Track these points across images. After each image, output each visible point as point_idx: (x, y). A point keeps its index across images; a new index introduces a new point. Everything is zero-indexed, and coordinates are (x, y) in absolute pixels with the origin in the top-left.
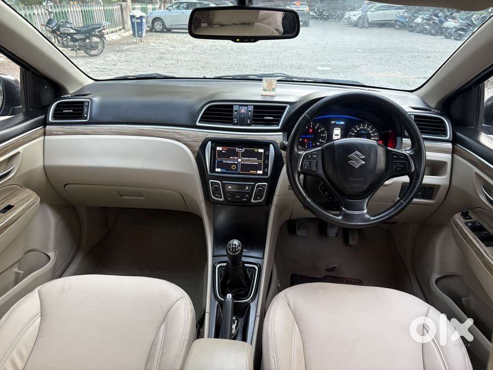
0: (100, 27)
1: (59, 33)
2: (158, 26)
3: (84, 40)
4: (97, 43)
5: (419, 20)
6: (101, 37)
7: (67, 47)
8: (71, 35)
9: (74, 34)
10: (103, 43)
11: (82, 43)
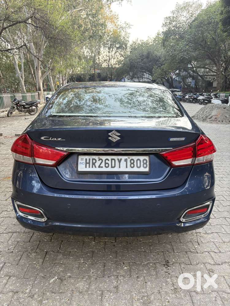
0: (36, 102)
1: (19, 105)
3: (29, 108)
4: (34, 109)
5: (187, 97)
6: (37, 106)
7: (21, 111)
8: (23, 106)
9: (25, 105)
10: (37, 109)
11: (28, 109)
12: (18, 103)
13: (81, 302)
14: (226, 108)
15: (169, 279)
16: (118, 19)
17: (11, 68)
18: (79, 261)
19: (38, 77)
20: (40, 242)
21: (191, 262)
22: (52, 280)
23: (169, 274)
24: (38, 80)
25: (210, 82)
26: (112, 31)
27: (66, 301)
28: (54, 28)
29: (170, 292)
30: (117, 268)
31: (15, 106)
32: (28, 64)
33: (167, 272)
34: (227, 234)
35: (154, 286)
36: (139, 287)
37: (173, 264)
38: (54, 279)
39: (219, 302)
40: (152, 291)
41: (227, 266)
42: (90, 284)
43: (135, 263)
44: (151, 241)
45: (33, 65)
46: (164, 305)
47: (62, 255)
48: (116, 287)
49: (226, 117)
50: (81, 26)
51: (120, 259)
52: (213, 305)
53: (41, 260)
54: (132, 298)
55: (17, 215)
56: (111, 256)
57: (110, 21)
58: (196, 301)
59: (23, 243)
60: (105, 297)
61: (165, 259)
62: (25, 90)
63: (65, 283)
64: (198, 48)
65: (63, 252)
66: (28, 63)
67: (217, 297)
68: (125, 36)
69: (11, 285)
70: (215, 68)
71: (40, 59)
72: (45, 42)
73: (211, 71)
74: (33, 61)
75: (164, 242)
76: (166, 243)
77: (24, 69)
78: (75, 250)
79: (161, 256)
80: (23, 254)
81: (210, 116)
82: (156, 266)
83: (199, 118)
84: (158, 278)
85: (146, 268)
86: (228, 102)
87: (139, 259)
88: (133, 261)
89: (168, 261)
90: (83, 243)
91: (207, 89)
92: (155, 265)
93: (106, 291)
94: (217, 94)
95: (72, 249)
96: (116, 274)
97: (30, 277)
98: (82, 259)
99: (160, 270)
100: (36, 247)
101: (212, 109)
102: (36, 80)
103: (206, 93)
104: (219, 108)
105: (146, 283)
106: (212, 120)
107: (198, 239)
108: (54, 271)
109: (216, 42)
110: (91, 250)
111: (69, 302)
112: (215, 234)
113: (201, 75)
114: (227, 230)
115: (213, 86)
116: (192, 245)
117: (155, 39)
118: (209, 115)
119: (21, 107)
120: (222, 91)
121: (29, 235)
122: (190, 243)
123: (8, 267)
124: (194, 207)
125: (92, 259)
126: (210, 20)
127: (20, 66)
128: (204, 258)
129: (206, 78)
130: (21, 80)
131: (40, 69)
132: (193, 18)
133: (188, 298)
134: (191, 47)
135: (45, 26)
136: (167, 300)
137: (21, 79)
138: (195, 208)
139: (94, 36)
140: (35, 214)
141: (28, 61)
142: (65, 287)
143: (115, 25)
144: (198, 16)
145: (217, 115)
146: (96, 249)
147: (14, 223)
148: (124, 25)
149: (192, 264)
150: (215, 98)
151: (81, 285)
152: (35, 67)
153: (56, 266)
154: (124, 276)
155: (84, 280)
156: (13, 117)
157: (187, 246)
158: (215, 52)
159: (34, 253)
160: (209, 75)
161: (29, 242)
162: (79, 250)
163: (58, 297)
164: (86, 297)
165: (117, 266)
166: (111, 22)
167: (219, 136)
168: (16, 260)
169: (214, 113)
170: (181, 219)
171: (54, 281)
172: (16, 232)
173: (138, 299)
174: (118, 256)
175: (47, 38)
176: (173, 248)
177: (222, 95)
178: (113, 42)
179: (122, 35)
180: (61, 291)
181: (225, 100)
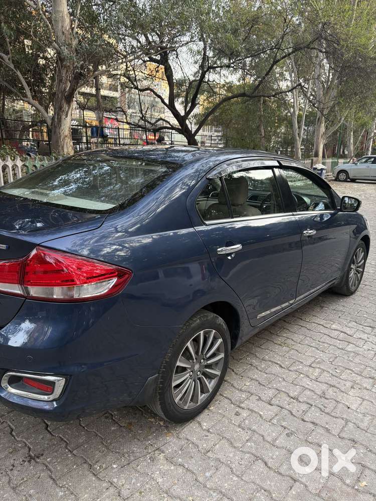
2: (343, 176)
19: (318, 135)
24: (317, 139)
37: (39, 463)
62: (300, 155)
130: (297, 140)
131: (323, 121)
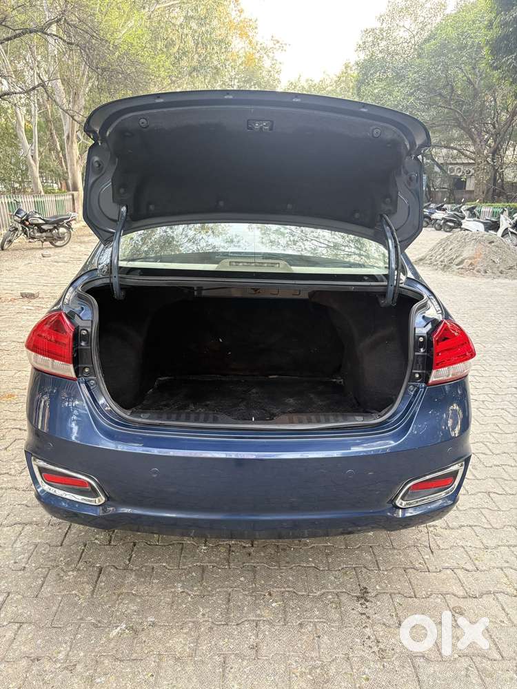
0: (68, 218)
1: (27, 223)
3: (51, 230)
4: (64, 234)
6: (69, 228)
7: (33, 238)
8: (38, 225)
9: (43, 224)
10: (70, 233)
11: (49, 234)
12: (27, 220)
13: (179, 679)
14: (493, 242)
15: (368, 629)
16: (256, 28)
17: (8, 136)
18: (173, 590)
19: (72, 160)
20: (85, 546)
21: (414, 592)
22: (115, 632)
23: (368, 617)
24: (71, 165)
25: (459, 179)
26: (241, 55)
27: (146, 677)
28: (111, 48)
29: (369, 658)
30: (256, 605)
31: (20, 227)
32: (47, 126)
33: (364, 614)
34: (492, 530)
35: (336, 645)
36: (304, 647)
37: (376, 596)
38: (119, 628)
39: (474, 679)
40: (331, 656)
41: (491, 600)
42: (197, 641)
43: (294, 594)
44: (329, 544)
45: (60, 130)
46: (358, 685)
47: (135, 575)
48: (255, 648)
49: (494, 261)
50: (172, 43)
51: (262, 586)
52: (462, 685)
53: (89, 588)
54: (289, 672)
55: (39, 490)
56: (242, 579)
57: (239, 33)
58: (425, 678)
59: (47, 548)
60: (231, 668)
61: (359, 585)
62: (41, 188)
63: (144, 639)
64: (435, 103)
65: (137, 568)
66: (49, 124)
67: (470, 668)
68: (271, 69)
69: (25, 644)
70: (472, 149)
71: (76, 118)
72: (89, 78)
73: (463, 154)
74: (60, 120)
75: (358, 546)
76: (362, 550)
77: (38, 138)
78: (164, 564)
79: (351, 578)
80: (48, 573)
81: (459, 259)
82: (340, 600)
83: (435, 263)
84: (346, 627)
85: (320, 605)
86: (499, 227)
87: (304, 585)
88: (291, 589)
89: (365, 588)
90: (182, 549)
91: (453, 194)
92: (338, 598)
93: (233, 657)
94: (474, 208)
95: (156, 563)
96: (254, 618)
97: (65, 626)
98: (180, 585)
99: (349, 608)
100: (76, 557)
101: (464, 243)
102: (66, 166)
103: (449, 206)
104: (480, 242)
105: (319, 637)
106: (462, 268)
107: (431, 540)
108: (117, 611)
109: (475, 89)
110: (198, 564)
111: (152, 679)
112: (467, 530)
113: (440, 162)
114: (493, 521)
115: (467, 189)
116: (417, 553)
117: (339, 78)
118: (457, 257)
119: (33, 228)
120: (484, 201)
121: (60, 531)
122: (412, 548)
123: (15, 601)
124: (425, 476)
125: (201, 585)
126: (464, 39)
127: (29, 132)
128: (443, 582)
129: (452, 170)
130: (31, 165)
131: (76, 140)
132: (426, 34)
133: (409, 670)
134: (420, 99)
135: (89, 42)
136: (364, 676)
137: (32, 162)
138: (428, 477)
139: (202, 67)
140: (78, 487)
141: (47, 121)
142: (142, 648)
143: (251, 42)
144: (437, 29)
145: (474, 258)
146: (209, 562)
147: (25, 502)
148: (270, 44)
149: (417, 596)
150: (469, 217)
151: (179, 642)
152: (66, 135)
153: (123, 599)
154: (270, 623)
155: (185, 631)
156: (13, 250)
157: (406, 556)
158: (473, 113)
159: (73, 571)
160: (457, 164)
161: (61, 545)
162: (171, 565)
163: (128, 670)
164: (190, 669)
165: (256, 600)
166: (241, 36)
167: (478, 306)
168: (33, 586)
169: (467, 252)
170: (397, 502)
171: (120, 635)
172: (31, 523)
173: (302, 674)
174: (257, 577)
175: (94, 69)
176: (377, 561)
177: (486, 210)
178: (244, 82)
179: (265, 66)
180: (134, 656)
181: (493, 222)
